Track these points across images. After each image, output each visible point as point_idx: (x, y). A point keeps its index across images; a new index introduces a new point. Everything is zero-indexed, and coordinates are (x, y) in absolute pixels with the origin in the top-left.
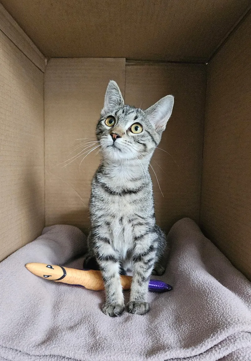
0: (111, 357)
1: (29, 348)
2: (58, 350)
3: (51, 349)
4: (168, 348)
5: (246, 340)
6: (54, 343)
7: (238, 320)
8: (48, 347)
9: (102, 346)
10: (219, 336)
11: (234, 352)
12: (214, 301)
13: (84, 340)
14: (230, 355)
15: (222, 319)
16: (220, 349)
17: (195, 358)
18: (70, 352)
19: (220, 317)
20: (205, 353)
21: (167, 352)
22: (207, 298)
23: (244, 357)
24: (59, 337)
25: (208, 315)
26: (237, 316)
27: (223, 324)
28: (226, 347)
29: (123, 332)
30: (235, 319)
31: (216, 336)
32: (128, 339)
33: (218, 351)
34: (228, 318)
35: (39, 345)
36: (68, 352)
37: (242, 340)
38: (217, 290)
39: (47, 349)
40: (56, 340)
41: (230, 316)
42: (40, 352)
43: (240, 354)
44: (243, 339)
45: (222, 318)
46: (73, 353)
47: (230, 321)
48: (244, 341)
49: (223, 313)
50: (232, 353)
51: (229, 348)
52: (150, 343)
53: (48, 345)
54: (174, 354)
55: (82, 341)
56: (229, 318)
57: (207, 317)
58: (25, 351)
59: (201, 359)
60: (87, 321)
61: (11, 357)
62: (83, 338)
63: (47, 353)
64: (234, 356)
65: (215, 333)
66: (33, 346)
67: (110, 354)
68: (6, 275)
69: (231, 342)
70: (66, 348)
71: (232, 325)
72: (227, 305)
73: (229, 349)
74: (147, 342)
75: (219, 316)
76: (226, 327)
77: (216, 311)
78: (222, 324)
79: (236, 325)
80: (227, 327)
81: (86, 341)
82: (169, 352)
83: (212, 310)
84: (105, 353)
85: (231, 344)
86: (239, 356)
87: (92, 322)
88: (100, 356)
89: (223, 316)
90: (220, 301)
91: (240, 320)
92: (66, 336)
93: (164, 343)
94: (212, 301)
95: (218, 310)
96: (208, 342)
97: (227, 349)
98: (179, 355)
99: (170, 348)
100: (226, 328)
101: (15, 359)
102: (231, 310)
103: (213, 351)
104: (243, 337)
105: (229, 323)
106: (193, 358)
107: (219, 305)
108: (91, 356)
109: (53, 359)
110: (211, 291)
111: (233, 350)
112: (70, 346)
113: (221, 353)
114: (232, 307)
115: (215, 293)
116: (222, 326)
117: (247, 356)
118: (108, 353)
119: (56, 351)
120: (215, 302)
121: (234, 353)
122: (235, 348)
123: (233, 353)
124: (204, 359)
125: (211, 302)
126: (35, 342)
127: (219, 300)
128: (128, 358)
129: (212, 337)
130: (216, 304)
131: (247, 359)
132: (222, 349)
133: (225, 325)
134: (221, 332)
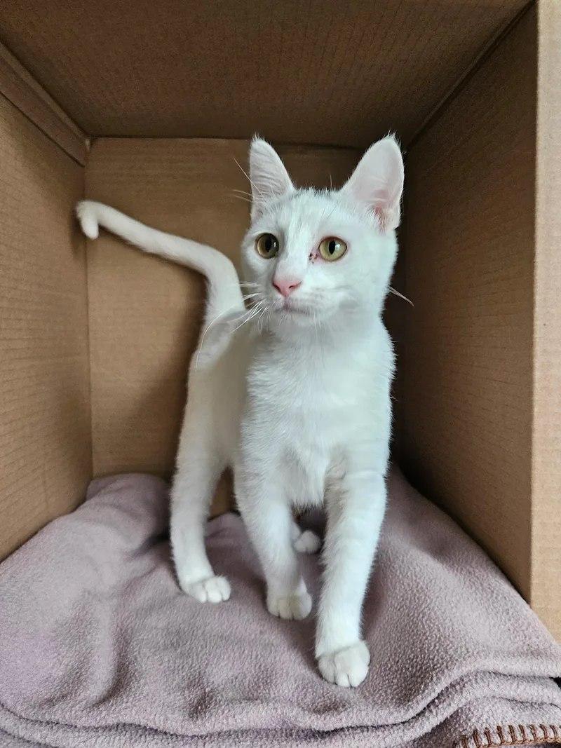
0: (236, 717)
1: (73, 712)
2: (134, 712)
3: (120, 712)
4: (344, 706)
5: (482, 684)
6: (125, 700)
7: (467, 649)
8: (113, 708)
9: (216, 700)
10: (435, 687)
11: (461, 708)
12: (421, 616)
13: (180, 697)
14: (456, 715)
15: (438, 651)
16: (437, 706)
17: (395, 727)
18: (157, 716)
19: (435, 646)
20: (414, 720)
21: (343, 713)
22: (409, 610)
23: (479, 718)
24: (133, 690)
25: (413, 644)
26: (464, 643)
27: (440, 661)
28: (447, 702)
29: (258, 680)
30: (461, 649)
31: (430, 688)
32: (267, 691)
33: (434, 711)
34: (448, 648)
35: (94, 706)
36: (152, 717)
37: (475, 685)
38: (426, 590)
39: (111, 712)
40: (128, 696)
41: (451, 642)
42: (96, 720)
43: (472, 713)
44: (477, 682)
45: (437, 648)
46: (162, 718)
47: (453, 653)
48: (478, 686)
49: (440, 638)
50: (457, 711)
51: (454, 703)
52: (308, 694)
53: (112, 705)
54: (354, 717)
55: (178, 698)
56: (451, 648)
57: (412, 648)
58: (67, 718)
59: (405, 730)
60: (186, 666)
61: (39, 736)
62: (179, 694)
63: (111, 721)
64: (460, 717)
65: (428, 681)
66: (82, 709)
67: (233, 712)
68: (23, 579)
69: (457, 691)
70: (149, 709)
71: (457, 663)
72: (444, 620)
73: (452, 705)
74: (303, 692)
75: (433, 644)
76: (447, 667)
77: (428, 634)
78: (438, 660)
79: (464, 662)
80: (449, 668)
81: (185, 698)
82: (346, 713)
83: (419, 633)
84: (223, 712)
85: (456, 695)
86: (470, 715)
87: (196, 668)
88: (213, 719)
89: (440, 644)
90: (433, 613)
91: (470, 650)
92: (147, 687)
93: (335, 697)
94: (419, 615)
95: (430, 632)
96: (417, 702)
97: (450, 704)
98: (363, 720)
99: (347, 706)
100: (446, 671)
101: (47, 739)
102: (453, 630)
103: (426, 714)
104: (476, 679)
105: (451, 658)
106: (392, 727)
107: (431, 622)
108: (196, 721)
109: (122, 737)
110: (415, 595)
111: (460, 706)
112: (156, 704)
113: (439, 714)
114: (455, 623)
115: (423, 597)
116: (439, 665)
117: (485, 716)
118: (229, 711)
119: (129, 716)
120: (423, 617)
121: (462, 711)
122: (464, 701)
123: (460, 711)
124: (412, 730)
125: (417, 619)
126: (85, 701)
127: (430, 613)
128: (269, 711)
129: (424, 691)
130: (426, 621)
131: (484, 721)
132: (440, 706)
133: (445, 664)
134: (438, 679)
